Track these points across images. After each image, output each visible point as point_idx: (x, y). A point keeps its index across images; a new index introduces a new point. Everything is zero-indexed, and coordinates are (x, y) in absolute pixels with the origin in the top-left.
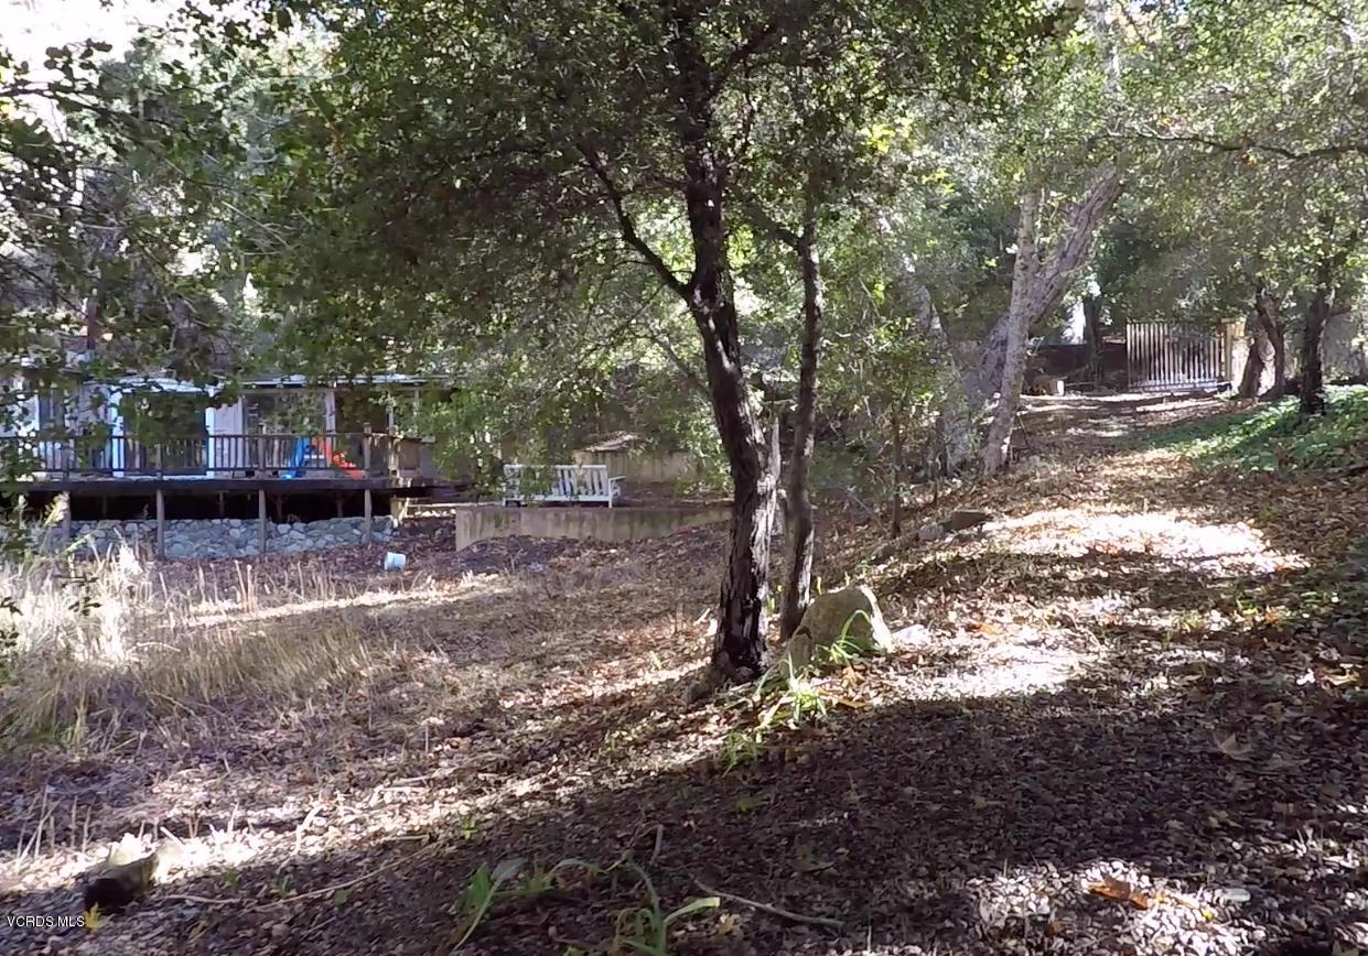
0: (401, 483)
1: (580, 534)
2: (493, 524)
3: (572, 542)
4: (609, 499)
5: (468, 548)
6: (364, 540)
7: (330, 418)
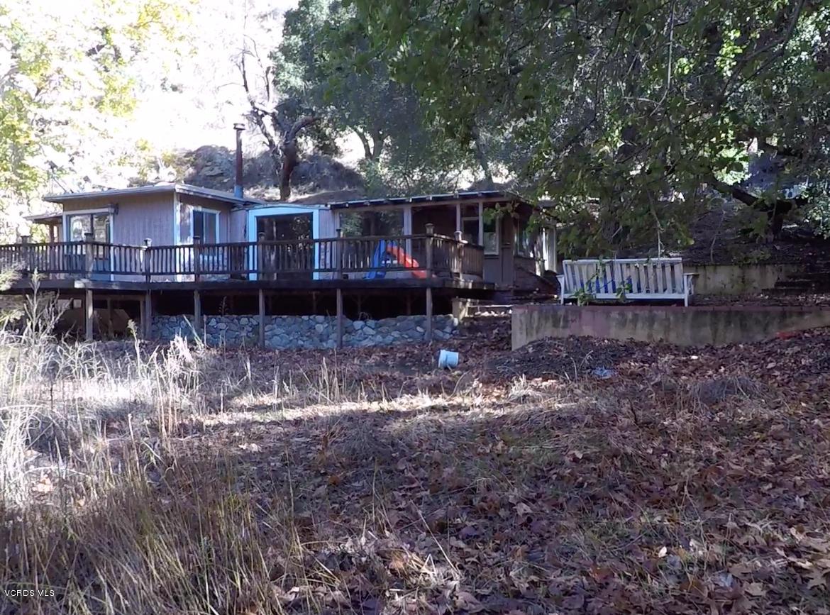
0: (462, 284)
1: (650, 336)
2: (550, 324)
3: (642, 345)
4: (685, 296)
5: (523, 348)
6: (426, 337)
7: (407, 229)
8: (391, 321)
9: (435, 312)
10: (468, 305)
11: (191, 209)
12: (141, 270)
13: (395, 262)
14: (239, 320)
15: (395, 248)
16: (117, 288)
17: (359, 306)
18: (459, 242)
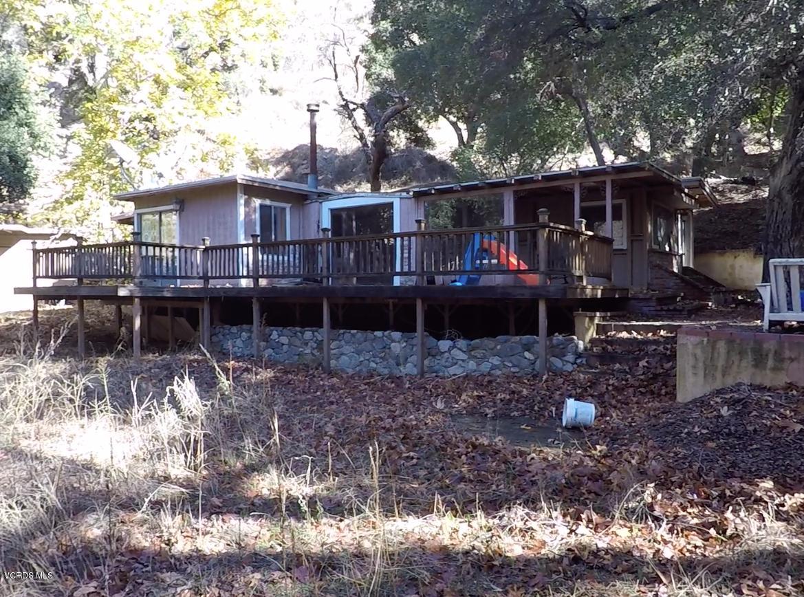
0: (589, 292)
2: (748, 362)
5: (703, 402)
6: (537, 367)
7: (509, 219)
8: (488, 342)
9: (550, 333)
10: (596, 321)
11: (257, 202)
12: (198, 273)
13: (494, 261)
14: (303, 333)
15: (494, 243)
16: (169, 295)
17: (447, 320)
18: (582, 234)
